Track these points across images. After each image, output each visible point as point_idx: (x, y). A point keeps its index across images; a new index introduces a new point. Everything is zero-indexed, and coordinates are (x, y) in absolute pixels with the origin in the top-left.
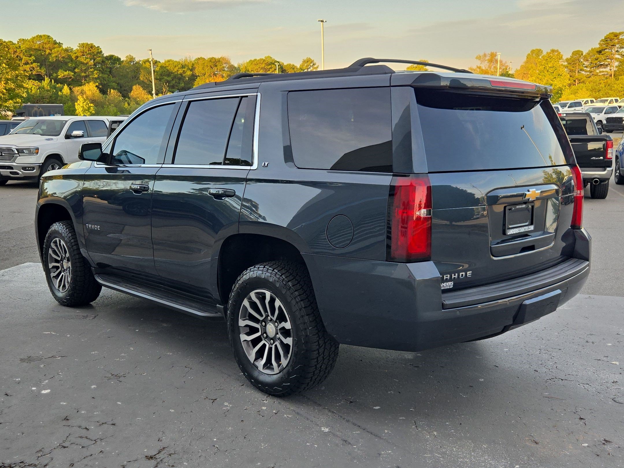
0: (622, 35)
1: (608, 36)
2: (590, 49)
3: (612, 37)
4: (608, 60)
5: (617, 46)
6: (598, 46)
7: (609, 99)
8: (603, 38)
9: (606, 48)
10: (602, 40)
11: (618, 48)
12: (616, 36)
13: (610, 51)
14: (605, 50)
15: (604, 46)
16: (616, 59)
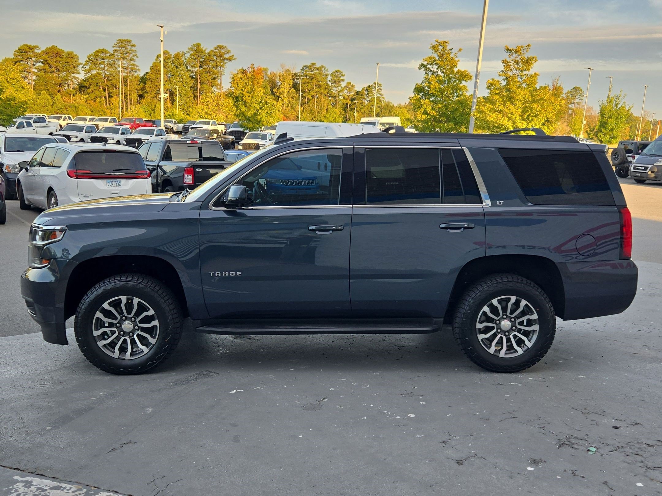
0: (37, 49)
1: (23, 48)
2: (4, 59)
3: (28, 50)
4: (26, 73)
5: (34, 59)
6: (13, 57)
7: (63, 116)
8: (18, 49)
9: (22, 59)
10: (16, 51)
11: (34, 61)
12: (31, 49)
13: (26, 63)
14: (21, 62)
15: (20, 57)
16: (34, 72)
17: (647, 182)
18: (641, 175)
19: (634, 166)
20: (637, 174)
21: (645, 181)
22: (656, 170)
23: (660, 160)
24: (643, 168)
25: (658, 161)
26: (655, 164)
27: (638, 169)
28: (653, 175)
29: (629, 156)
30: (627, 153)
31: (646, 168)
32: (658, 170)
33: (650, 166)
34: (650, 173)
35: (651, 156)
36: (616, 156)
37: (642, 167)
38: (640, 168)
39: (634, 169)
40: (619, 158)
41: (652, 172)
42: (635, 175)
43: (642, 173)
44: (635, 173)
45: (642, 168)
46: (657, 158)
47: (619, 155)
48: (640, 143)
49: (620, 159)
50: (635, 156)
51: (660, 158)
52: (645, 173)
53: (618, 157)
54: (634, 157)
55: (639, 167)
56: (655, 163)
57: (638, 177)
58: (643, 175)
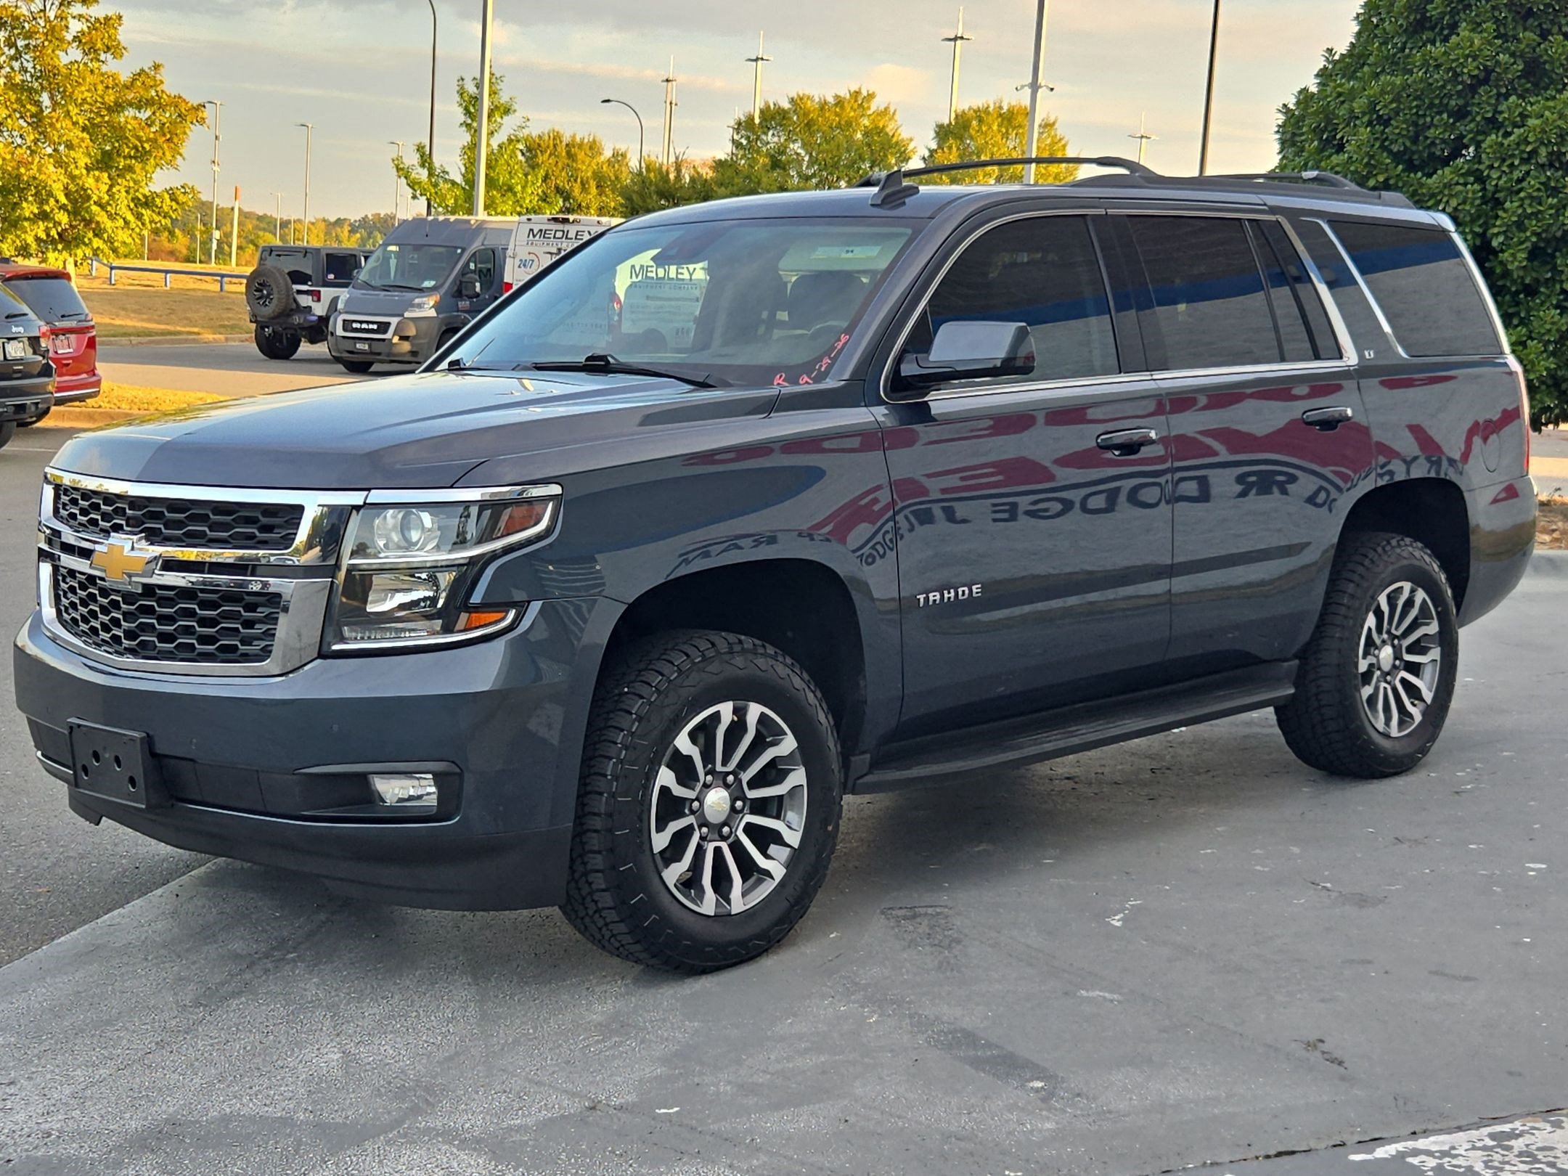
17: (374, 368)
18: (370, 346)
19: (344, 321)
20: (358, 346)
21: (371, 364)
22: (412, 331)
23: (417, 301)
24: (375, 327)
25: (413, 306)
26: (407, 315)
27: (356, 330)
28: (406, 346)
29: (299, 292)
30: (294, 283)
31: (383, 327)
32: (417, 331)
33: (394, 321)
34: (396, 340)
35: (386, 288)
36: (261, 291)
37: (368, 322)
38: (364, 326)
39: (345, 329)
40: (275, 296)
41: (403, 338)
42: (350, 349)
43: (373, 343)
44: (352, 341)
45: (371, 326)
46: (409, 295)
47: (275, 290)
48: (330, 252)
49: (279, 299)
50: (319, 292)
51: (416, 294)
52: (384, 340)
53: (269, 294)
54: (317, 296)
55: (361, 322)
56: (406, 310)
57: (362, 352)
58: (378, 347)
